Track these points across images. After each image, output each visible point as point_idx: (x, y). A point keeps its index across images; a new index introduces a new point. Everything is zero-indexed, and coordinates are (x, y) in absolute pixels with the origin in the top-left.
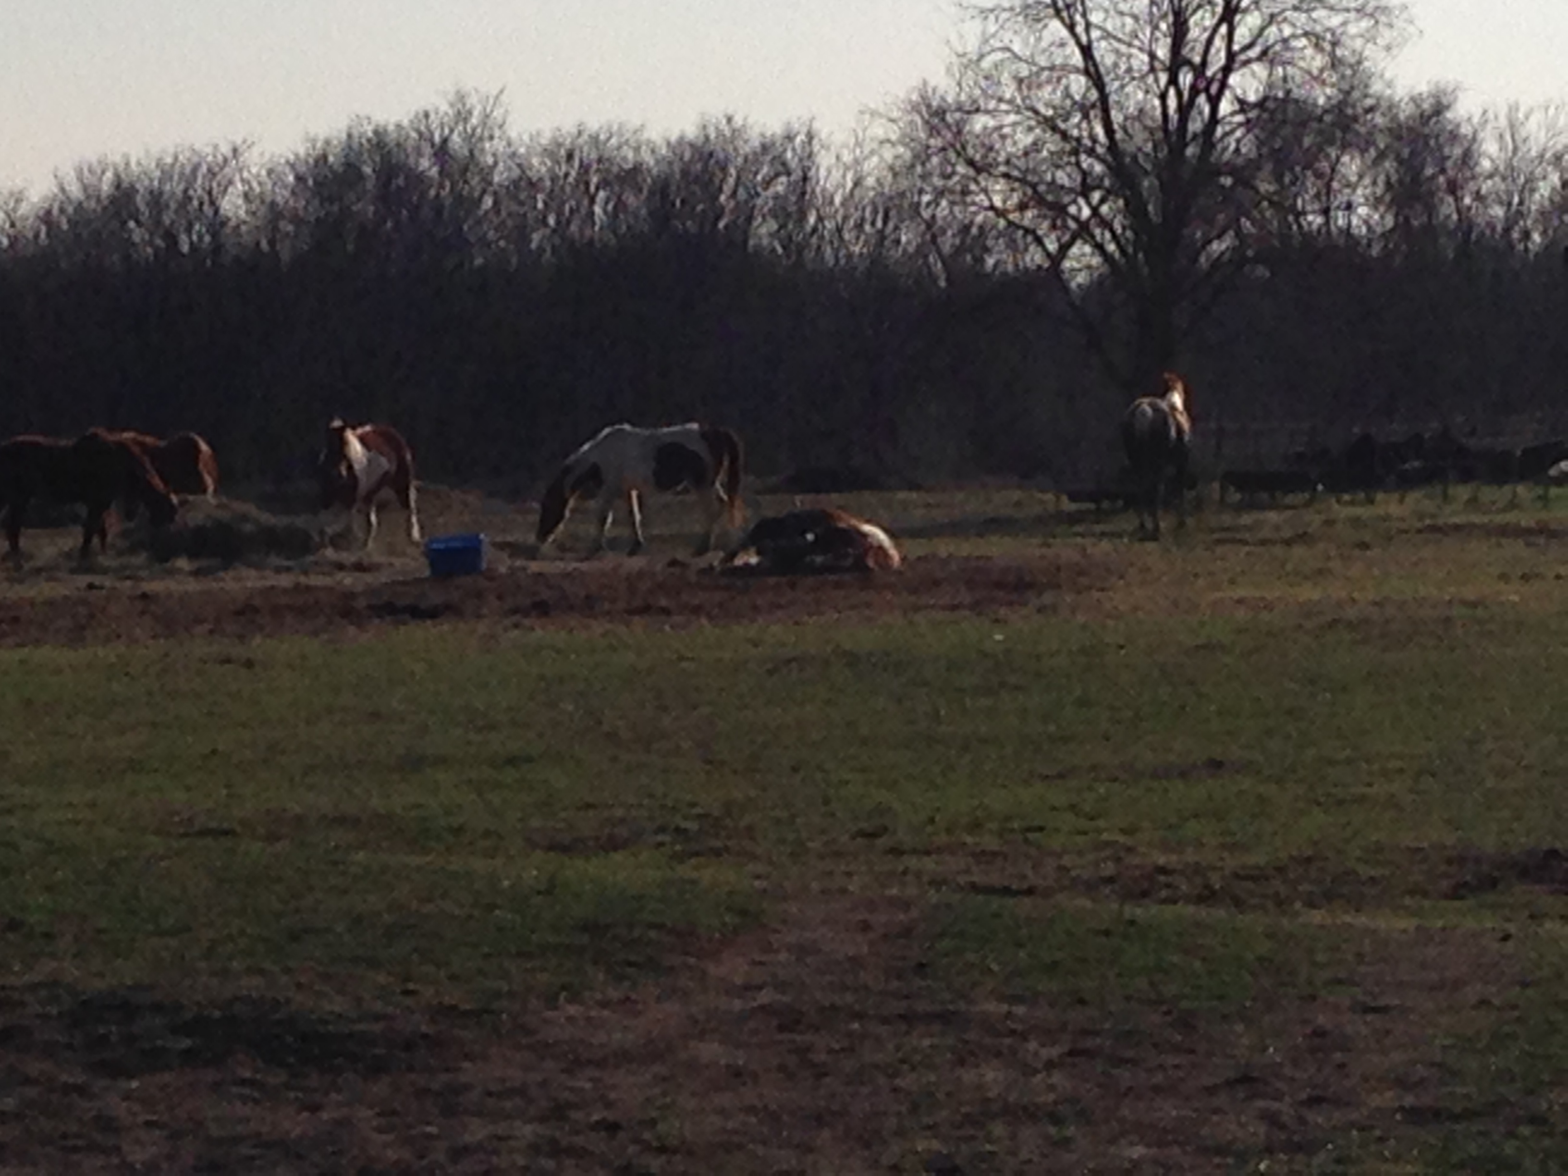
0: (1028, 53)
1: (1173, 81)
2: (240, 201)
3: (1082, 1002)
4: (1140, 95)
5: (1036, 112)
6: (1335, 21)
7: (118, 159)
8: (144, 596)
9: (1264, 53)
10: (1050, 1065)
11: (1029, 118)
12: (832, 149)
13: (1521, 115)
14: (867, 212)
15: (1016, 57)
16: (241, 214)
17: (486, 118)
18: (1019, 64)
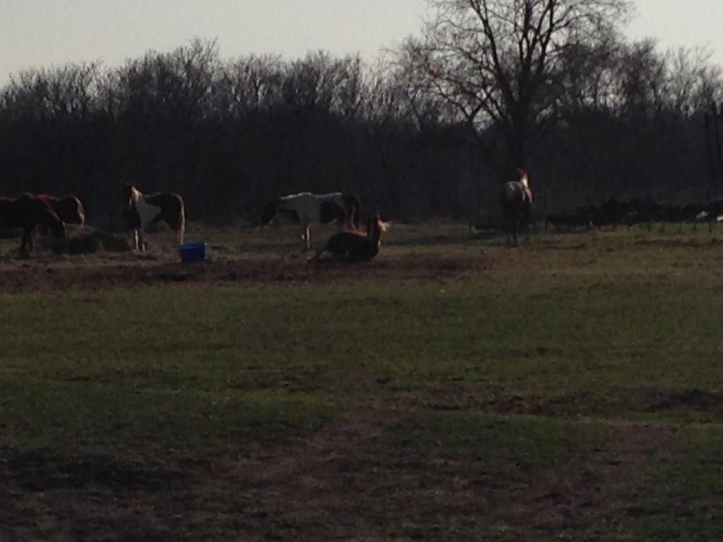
0: (459, 23)
1: (525, 35)
2: (95, 89)
3: (479, 459)
4: (510, 42)
5: (462, 50)
6: (600, 9)
7: (39, 69)
8: (50, 270)
9: (567, 23)
11: (459, 53)
12: (368, 66)
13: (685, 52)
14: (384, 96)
15: (453, 24)
16: (96, 95)
17: (209, 51)
18: (454, 28)
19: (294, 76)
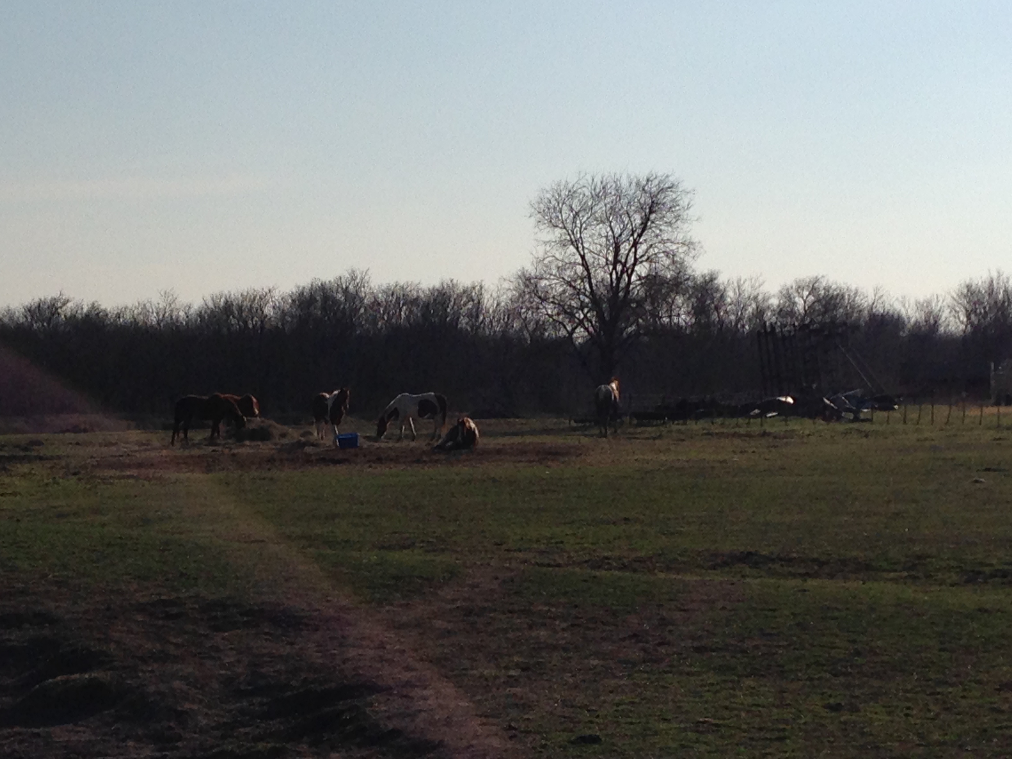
0: (561, 258)
1: (615, 268)
2: (271, 309)
3: (576, 606)
4: (602, 273)
5: (564, 279)
6: (674, 247)
7: (226, 294)
8: (234, 455)
9: (648, 258)
10: (563, 629)
11: (561, 281)
12: (490, 292)
13: (742, 282)
14: (502, 315)
15: (557, 259)
16: (272, 314)
17: (362, 279)
18: (558, 262)
19: (430, 299)
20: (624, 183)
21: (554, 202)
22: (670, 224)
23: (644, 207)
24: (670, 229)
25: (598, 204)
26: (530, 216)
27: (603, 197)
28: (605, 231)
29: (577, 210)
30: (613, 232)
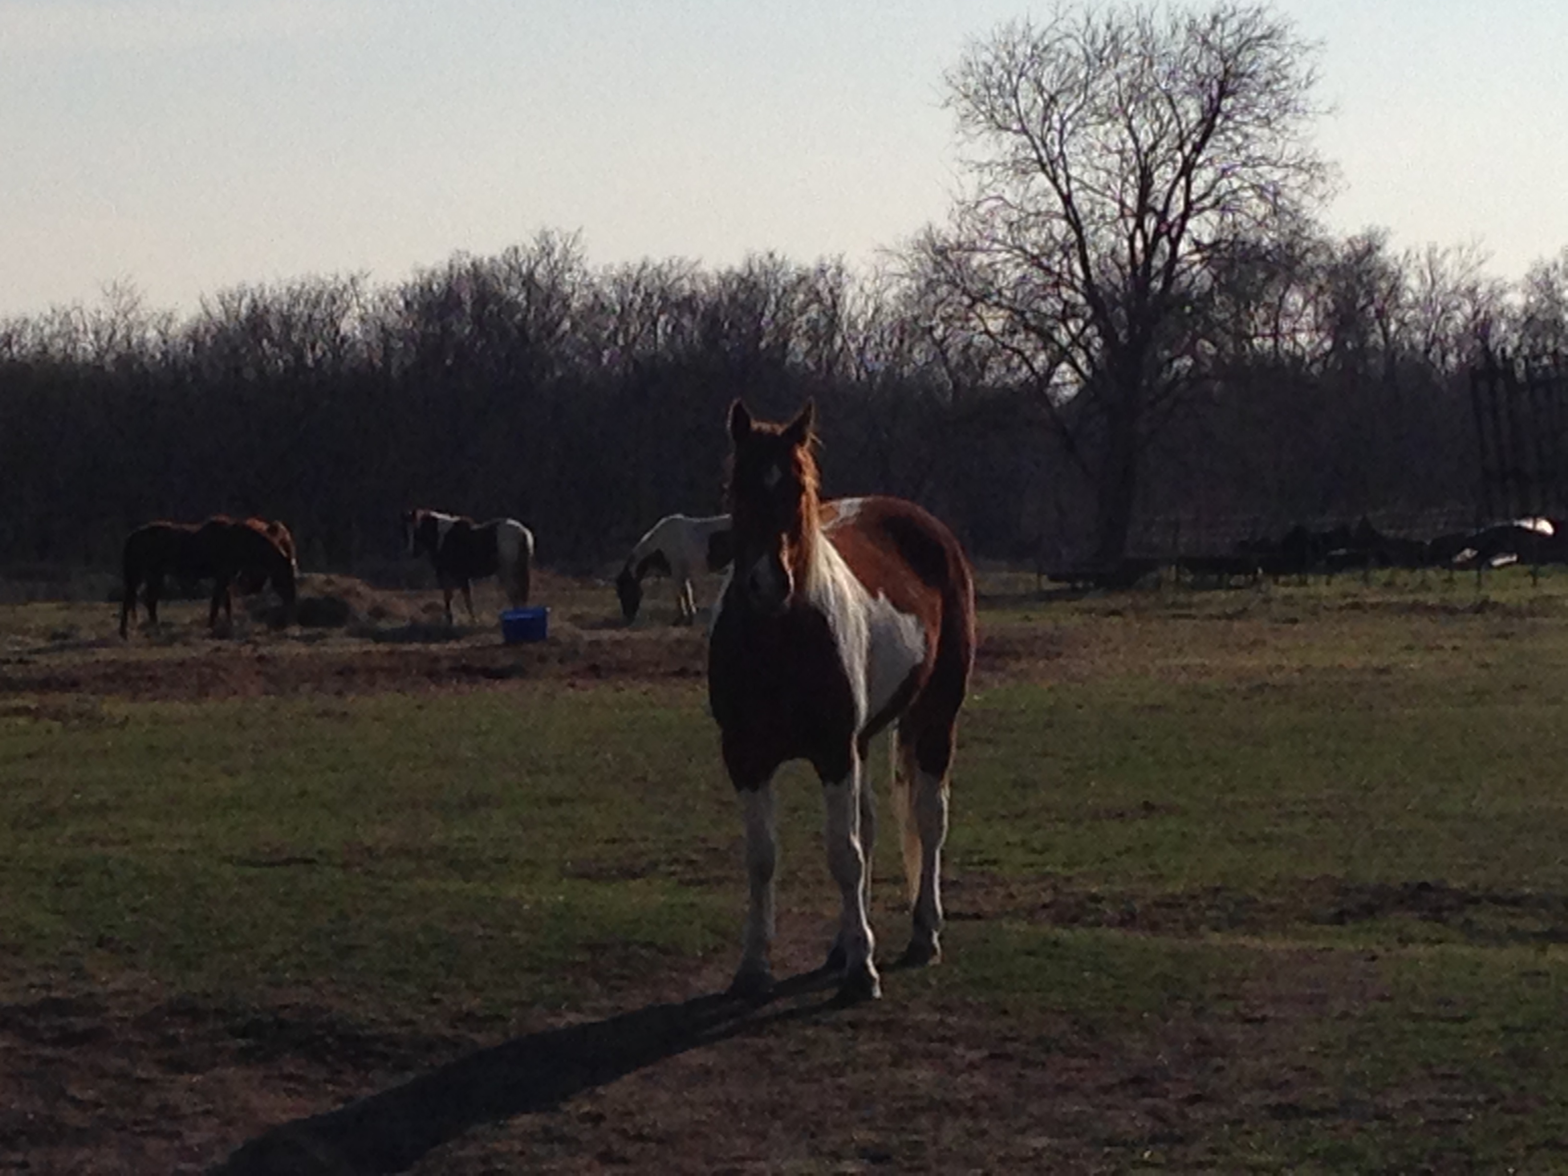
0: (1018, 201)
1: (1140, 225)
2: (356, 324)
3: (1005, 1012)
4: (1112, 237)
5: (1025, 251)
6: (1277, 175)
7: (254, 285)
9: (1217, 202)
10: (972, 1066)
11: (1017, 256)
12: (857, 281)
13: (1438, 255)
14: (886, 334)
15: (1007, 204)
16: (357, 333)
17: (566, 251)
18: (1010, 210)
19: (721, 300)
20: (1161, 26)
21: (998, 72)
22: (1267, 121)
23: (1208, 81)
24: (1266, 131)
25: (1100, 78)
26: (947, 104)
27: (1112, 60)
28: (1116, 139)
29: (1053, 92)
30: (1136, 140)
